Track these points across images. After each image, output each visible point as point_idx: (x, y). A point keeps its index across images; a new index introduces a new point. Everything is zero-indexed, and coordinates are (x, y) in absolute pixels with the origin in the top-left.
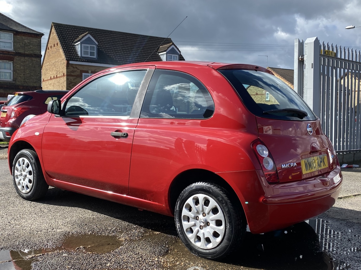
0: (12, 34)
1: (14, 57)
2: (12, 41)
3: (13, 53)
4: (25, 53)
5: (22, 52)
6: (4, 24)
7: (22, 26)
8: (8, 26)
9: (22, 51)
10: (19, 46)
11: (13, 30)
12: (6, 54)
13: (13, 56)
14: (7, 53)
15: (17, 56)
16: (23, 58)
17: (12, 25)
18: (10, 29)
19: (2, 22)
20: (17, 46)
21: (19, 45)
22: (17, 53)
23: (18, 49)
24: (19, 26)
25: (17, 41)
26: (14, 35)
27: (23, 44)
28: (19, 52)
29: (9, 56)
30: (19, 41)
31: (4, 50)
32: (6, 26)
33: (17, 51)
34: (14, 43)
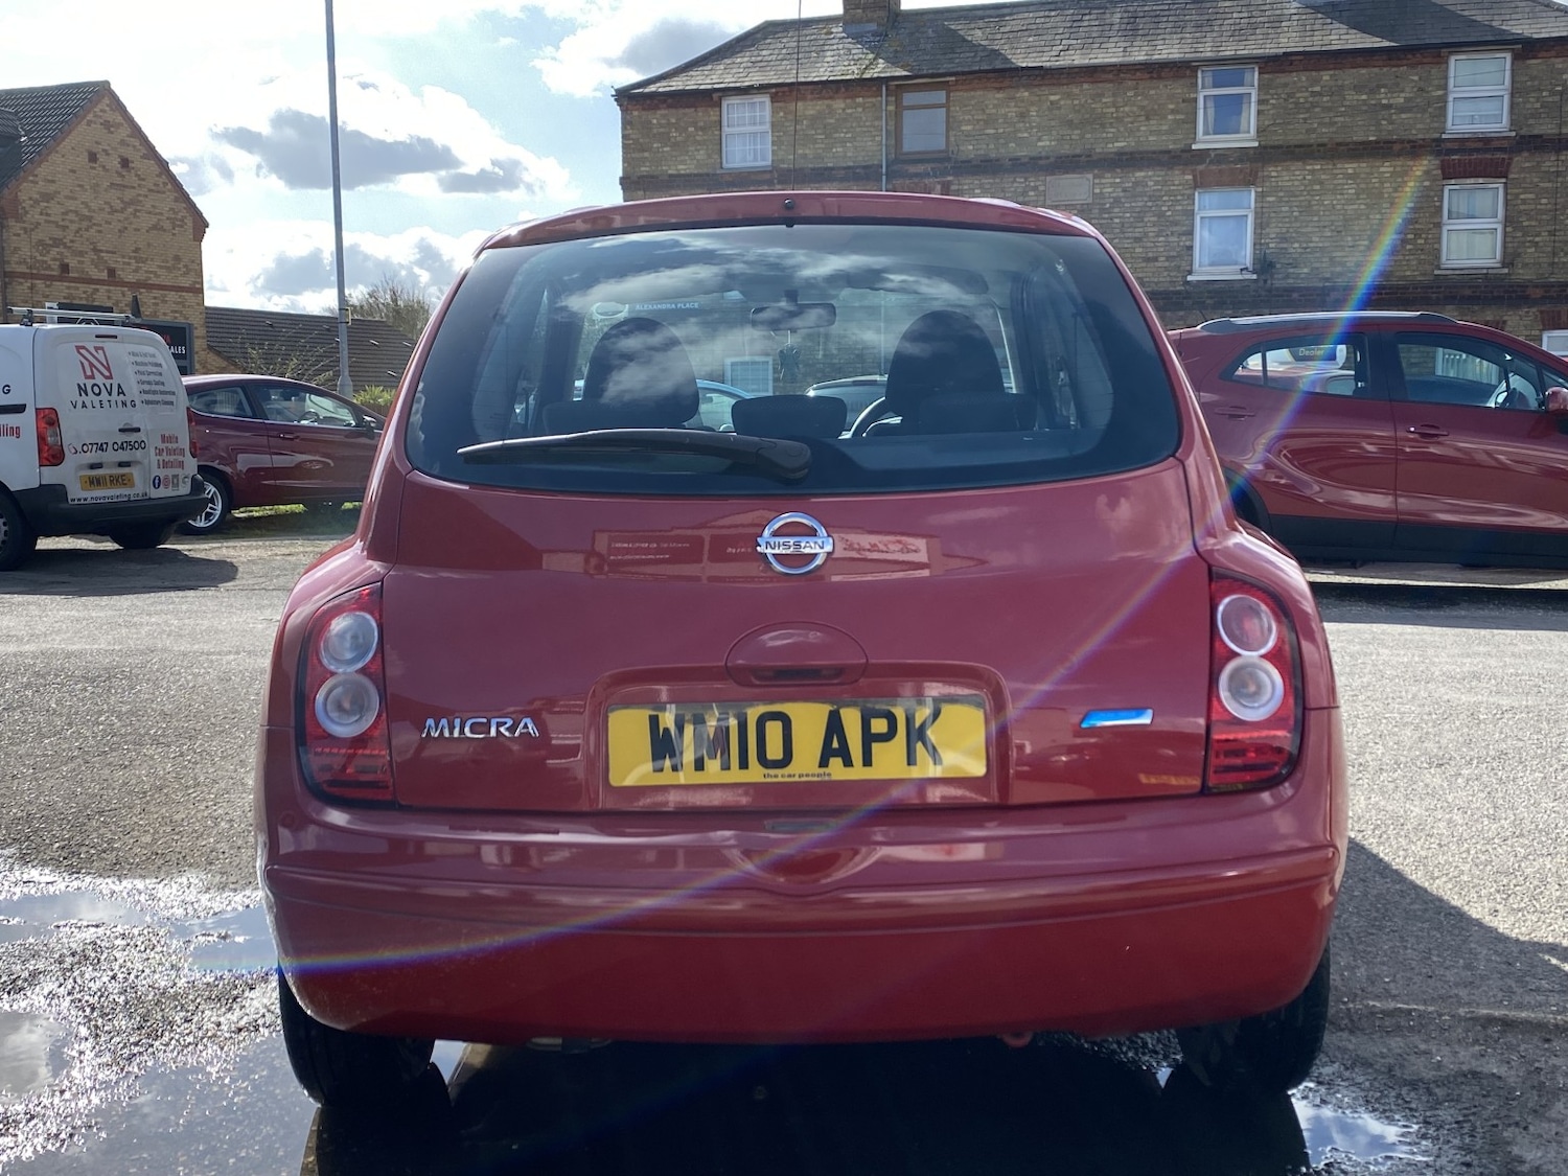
0: (1508, 56)
1: (1511, 159)
2: (1503, 89)
3: (1505, 144)
4: (1560, 134)
5: (1549, 131)
6: (1479, 18)
7: (1558, 10)
8: (1494, 24)
9: (1546, 128)
10: (1538, 105)
11: (1511, 37)
12: (1477, 150)
13: (1506, 156)
14: (1480, 145)
15: (1526, 154)
16: (1553, 158)
17: (1513, 16)
18: (1498, 38)
19: (1473, 12)
20: (1528, 106)
21: (1537, 102)
22: (1522, 137)
23: (1531, 121)
24: (1544, 15)
25: (1529, 83)
26: (1516, 57)
27: (1553, 93)
28: (1536, 132)
29: (1489, 156)
30: (1536, 83)
31: (1466, 136)
32: (1485, 25)
33: (1523, 132)
34: (1512, 95)
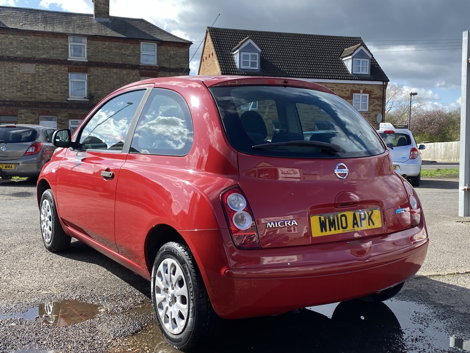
0: (156, 44)
1: (158, 73)
2: (155, 53)
3: (156, 69)
4: (170, 67)
5: (167, 66)
6: (147, 33)
7: (168, 34)
8: (152, 35)
9: (166, 65)
10: (164, 59)
11: (156, 39)
12: (149, 69)
13: (156, 72)
14: (150, 68)
15: (161, 72)
16: (168, 74)
17: (156, 34)
18: (153, 39)
19: (145, 31)
20: (162, 59)
21: (164, 58)
22: (161, 67)
23: (163, 63)
24: (164, 34)
25: (162, 53)
26: (158, 45)
27: (168, 56)
28: (164, 66)
29: (152, 71)
30: (163, 53)
31: (146, 65)
32: (149, 35)
33: (161, 66)
34: (157, 55)
